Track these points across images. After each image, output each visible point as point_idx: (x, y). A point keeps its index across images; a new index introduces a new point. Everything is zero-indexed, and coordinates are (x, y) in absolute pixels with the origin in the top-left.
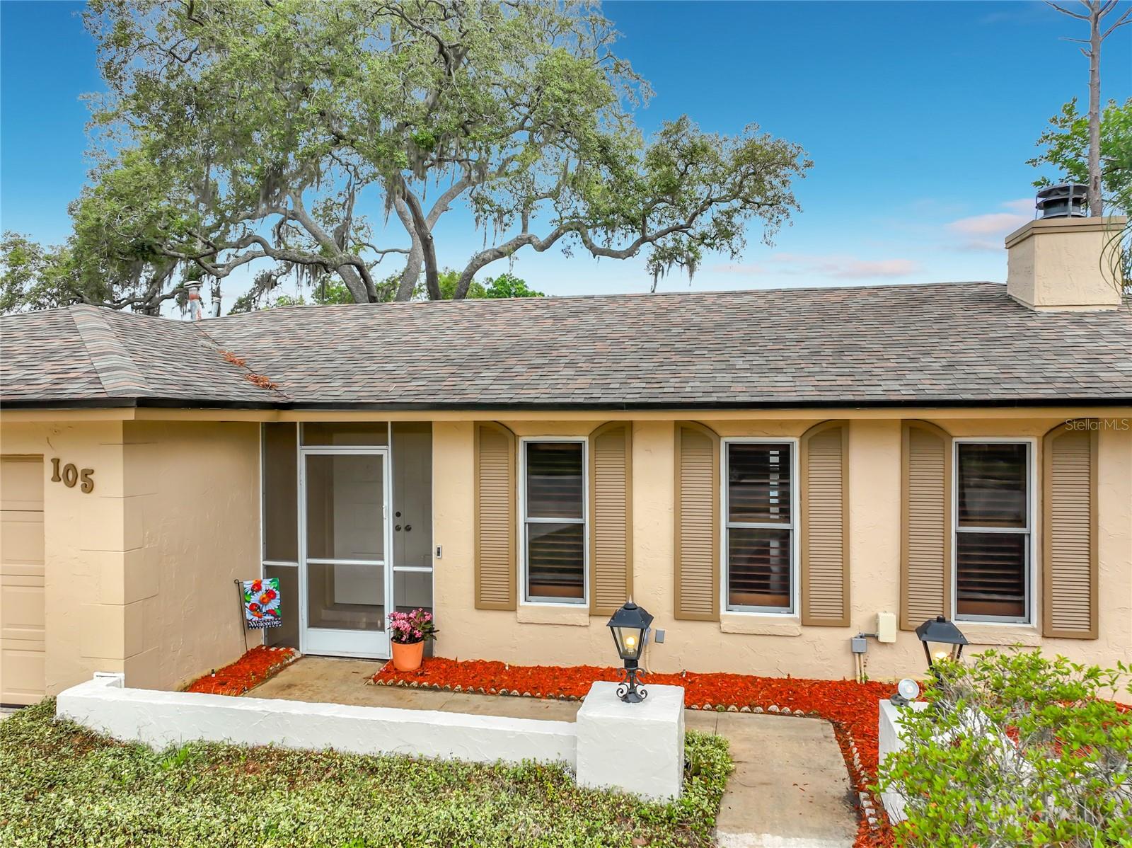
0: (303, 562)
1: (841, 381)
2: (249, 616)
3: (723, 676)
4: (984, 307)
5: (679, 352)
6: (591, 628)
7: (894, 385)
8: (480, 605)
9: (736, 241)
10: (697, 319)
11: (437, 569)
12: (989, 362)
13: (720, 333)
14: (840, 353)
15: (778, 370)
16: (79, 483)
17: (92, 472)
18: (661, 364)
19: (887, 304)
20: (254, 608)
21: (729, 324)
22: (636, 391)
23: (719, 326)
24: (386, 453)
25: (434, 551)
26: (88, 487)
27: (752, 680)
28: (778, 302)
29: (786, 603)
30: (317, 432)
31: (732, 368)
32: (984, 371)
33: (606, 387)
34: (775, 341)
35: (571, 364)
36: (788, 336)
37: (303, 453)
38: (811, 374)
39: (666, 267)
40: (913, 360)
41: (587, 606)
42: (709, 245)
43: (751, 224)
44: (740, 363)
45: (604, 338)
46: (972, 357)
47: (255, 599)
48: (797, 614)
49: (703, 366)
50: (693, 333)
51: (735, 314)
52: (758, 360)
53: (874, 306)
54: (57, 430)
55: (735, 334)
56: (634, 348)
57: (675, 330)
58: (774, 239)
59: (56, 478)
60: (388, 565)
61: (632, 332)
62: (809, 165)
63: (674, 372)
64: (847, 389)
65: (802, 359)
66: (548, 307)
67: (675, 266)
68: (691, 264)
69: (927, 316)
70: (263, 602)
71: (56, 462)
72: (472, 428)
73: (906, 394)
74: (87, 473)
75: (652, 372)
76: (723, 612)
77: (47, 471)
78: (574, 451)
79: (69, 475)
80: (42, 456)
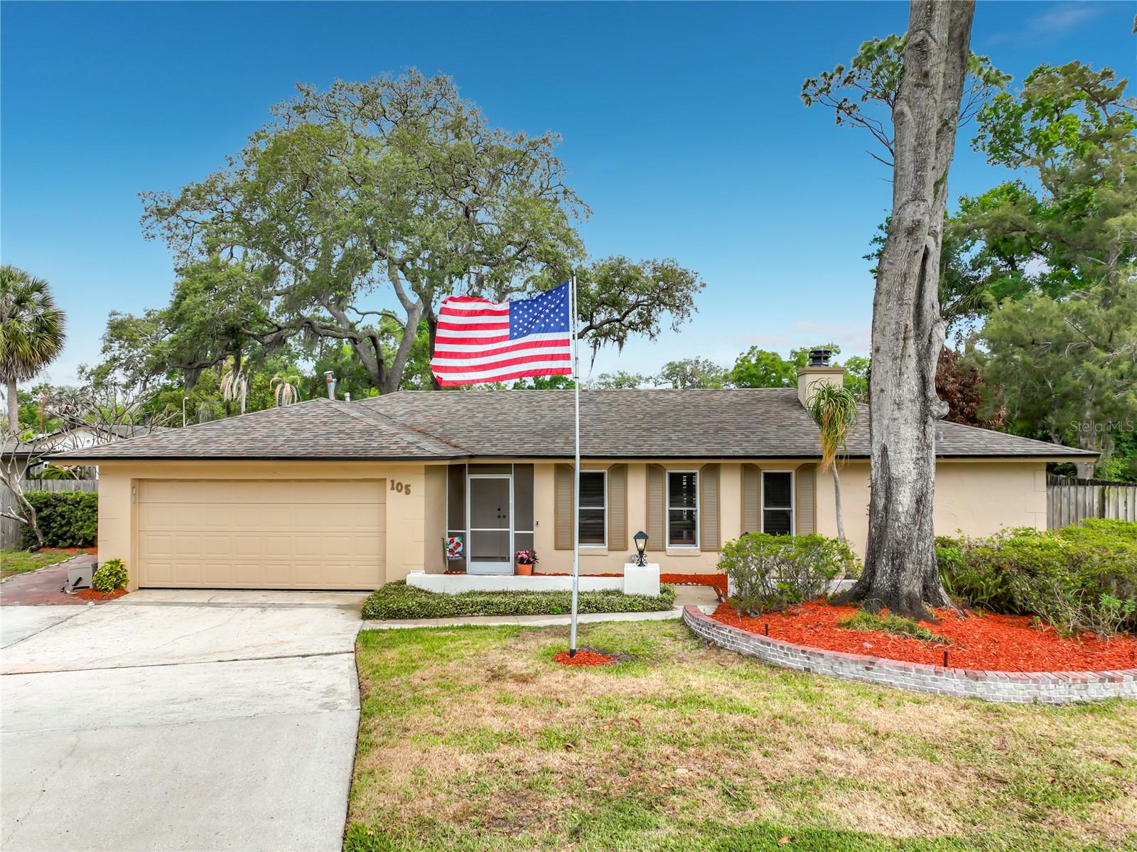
0: (468, 531)
1: (717, 447)
2: (448, 555)
3: (668, 575)
4: (785, 406)
5: (644, 430)
6: (610, 556)
7: (737, 449)
8: (557, 548)
9: (653, 329)
10: (648, 409)
11: (536, 532)
12: (778, 438)
13: (661, 419)
14: (716, 432)
15: (690, 441)
16: (404, 490)
17: (409, 486)
18: (638, 437)
19: (741, 402)
20: (451, 551)
21: (665, 413)
22: (631, 450)
23: (661, 414)
24: (511, 478)
25: (535, 523)
26: (408, 492)
27: (680, 575)
28: (688, 399)
29: (694, 543)
30: (475, 468)
31: (670, 439)
32: (774, 442)
33: (617, 448)
34: (689, 425)
35: (596, 436)
36: (694, 421)
37: (469, 478)
38: (705, 443)
39: (602, 341)
40: (747, 436)
41: (607, 546)
42: (634, 329)
43: (664, 318)
44: (673, 436)
45: (605, 421)
46: (771, 435)
47: (451, 546)
48: (699, 547)
49: (657, 438)
50: (647, 419)
51: (666, 406)
52: (681, 435)
53: (736, 403)
54: (394, 468)
55: (669, 420)
56: (622, 427)
57: (640, 416)
58: (679, 327)
59: (393, 489)
60: (512, 531)
61: (617, 417)
62: (704, 285)
63: (645, 441)
64: (718, 450)
65: (700, 434)
66: (565, 398)
67: (609, 342)
68: (621, 341)
69: (759, 411)
70: (455, 548)
71: (393, 481)
72: (553, 466)
73: (741, 453)
74: (407, 486)
75: (635, 441)
76: (667, 547)
77: (389, 485)
78: (601, 476)
79: (398, 487)
80: (385, 479)
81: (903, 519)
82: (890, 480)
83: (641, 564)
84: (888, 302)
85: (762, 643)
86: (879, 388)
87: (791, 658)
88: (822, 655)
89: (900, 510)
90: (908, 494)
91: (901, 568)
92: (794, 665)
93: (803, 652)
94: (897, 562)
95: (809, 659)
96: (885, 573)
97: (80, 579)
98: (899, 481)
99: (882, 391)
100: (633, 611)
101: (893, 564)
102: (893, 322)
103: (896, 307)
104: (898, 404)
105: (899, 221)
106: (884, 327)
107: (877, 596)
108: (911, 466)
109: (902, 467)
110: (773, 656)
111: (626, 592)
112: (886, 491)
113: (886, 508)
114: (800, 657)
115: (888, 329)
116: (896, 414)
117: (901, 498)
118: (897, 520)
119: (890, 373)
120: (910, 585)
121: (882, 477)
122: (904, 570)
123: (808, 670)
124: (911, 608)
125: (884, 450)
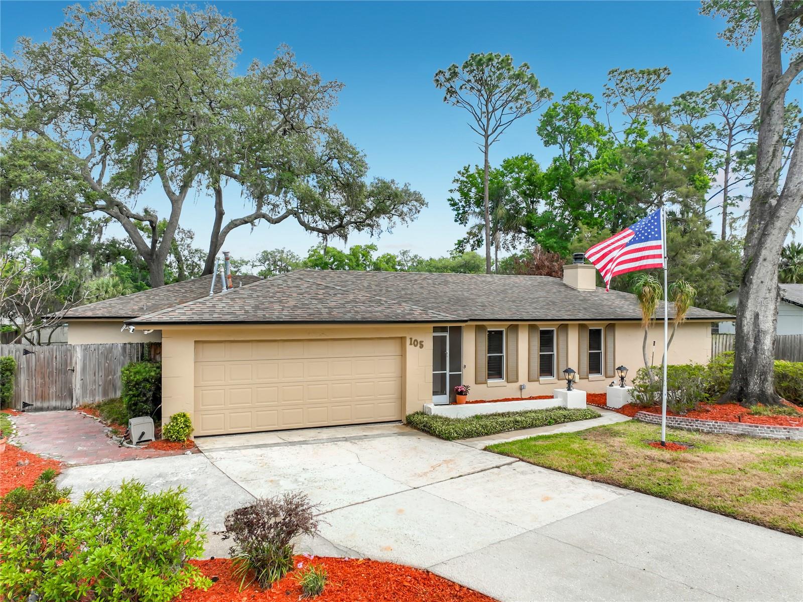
6: (507, 386)
8: (477, 383)
11: (463, 372)
12: (591, 308)
15: (549, 310)
16: (419, 345)
17: (423, 342)
18: (516, 307)
24: (447, 335)
25: (463, 366)
26: (422, 346)
29: (553, 374)
38: (559, 310)
41: (505, 380)
46: (585, 306)
48: (555, 377)
54: (411, 329)
59: (411, 344)
60: (448, 372)
63: (524, 309)
71: (411, 339)
72: (474, 327)
74: (421, 342)
75: (519, 309)
76: (540, 378)
77: (408, 342)
78: (501, 333)
79: (415, 343)
80: (405, 338)
81: (766, 353)
82: (759, 331)
83: (569, 389)
84: (779, 233)
85: (750, 426)
86: (760, 281)
87: (775, 433)
88: (798, 429)
89: (766, 348)
90: (769, 340)
91: (765, 380)
92: (779, 437)
93: (785, 429)
94: (763, 377)
95: (789, 432)
96: (756, 383)
97: (143, 434)
98: (765, 333)
99: (762, 282)
100: (586, 419)
101: (761, 378)
102: (778, 244)
103: (782, 237)
104: (770, 290)
105: (799, 190)
106: (773, 247)
107: (753, 397)
108: (771, 324)
109: (767, 325)
110: (761, 433)
111: (569, 407)
112: (755, 338)
113: (755, 349)
114: (783, 432)
115: (774, 248)
116: (768, 295)
117: (766, 341)
118: (764, 354)
119: (769, 273)
120: (770, 389)
121: (754, 330)
122: (767, 381)
123: (788, 438)
124: (775, 402)
125: (757, 316)
